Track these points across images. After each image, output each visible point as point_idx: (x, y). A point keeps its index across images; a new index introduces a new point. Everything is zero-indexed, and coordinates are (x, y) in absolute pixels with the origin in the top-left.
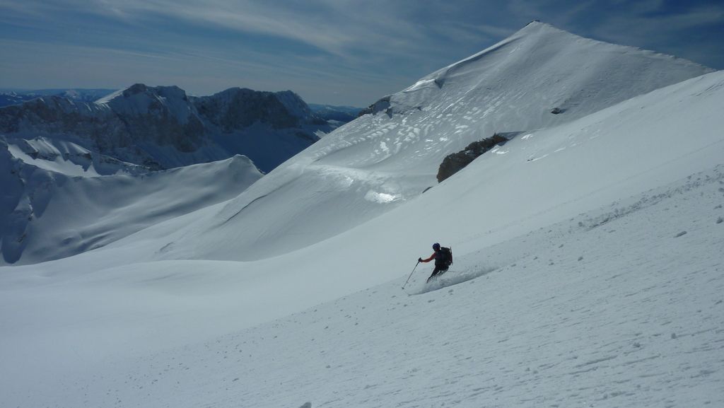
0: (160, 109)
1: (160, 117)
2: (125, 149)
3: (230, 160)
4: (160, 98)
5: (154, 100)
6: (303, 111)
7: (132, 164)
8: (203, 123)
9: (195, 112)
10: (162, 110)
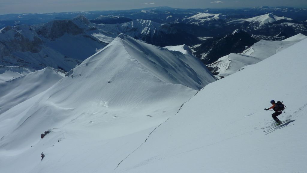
0: (20, 36)
1: (20, 40)
2: (8, 56)
3: (44, 69)
4: (19, 32)
5: (17, 33)
6: (85, 26)
7: (10, 66)
8: (41, 39)
9: (36, 35)
10: (21, 36)
